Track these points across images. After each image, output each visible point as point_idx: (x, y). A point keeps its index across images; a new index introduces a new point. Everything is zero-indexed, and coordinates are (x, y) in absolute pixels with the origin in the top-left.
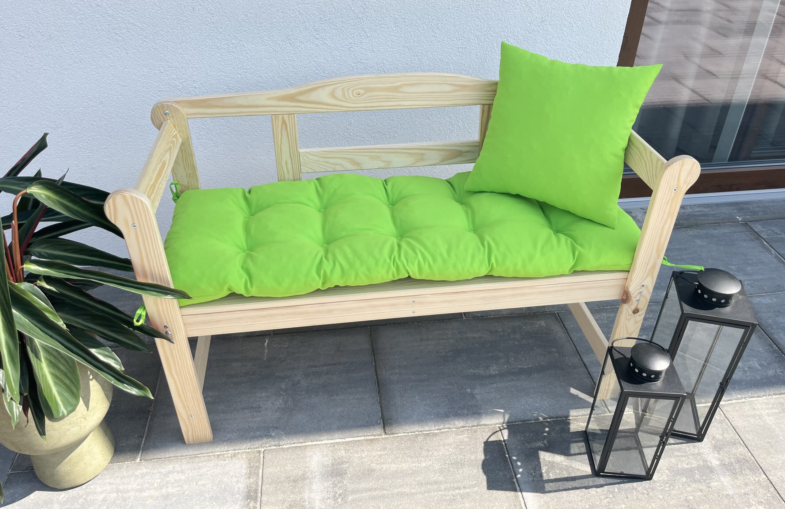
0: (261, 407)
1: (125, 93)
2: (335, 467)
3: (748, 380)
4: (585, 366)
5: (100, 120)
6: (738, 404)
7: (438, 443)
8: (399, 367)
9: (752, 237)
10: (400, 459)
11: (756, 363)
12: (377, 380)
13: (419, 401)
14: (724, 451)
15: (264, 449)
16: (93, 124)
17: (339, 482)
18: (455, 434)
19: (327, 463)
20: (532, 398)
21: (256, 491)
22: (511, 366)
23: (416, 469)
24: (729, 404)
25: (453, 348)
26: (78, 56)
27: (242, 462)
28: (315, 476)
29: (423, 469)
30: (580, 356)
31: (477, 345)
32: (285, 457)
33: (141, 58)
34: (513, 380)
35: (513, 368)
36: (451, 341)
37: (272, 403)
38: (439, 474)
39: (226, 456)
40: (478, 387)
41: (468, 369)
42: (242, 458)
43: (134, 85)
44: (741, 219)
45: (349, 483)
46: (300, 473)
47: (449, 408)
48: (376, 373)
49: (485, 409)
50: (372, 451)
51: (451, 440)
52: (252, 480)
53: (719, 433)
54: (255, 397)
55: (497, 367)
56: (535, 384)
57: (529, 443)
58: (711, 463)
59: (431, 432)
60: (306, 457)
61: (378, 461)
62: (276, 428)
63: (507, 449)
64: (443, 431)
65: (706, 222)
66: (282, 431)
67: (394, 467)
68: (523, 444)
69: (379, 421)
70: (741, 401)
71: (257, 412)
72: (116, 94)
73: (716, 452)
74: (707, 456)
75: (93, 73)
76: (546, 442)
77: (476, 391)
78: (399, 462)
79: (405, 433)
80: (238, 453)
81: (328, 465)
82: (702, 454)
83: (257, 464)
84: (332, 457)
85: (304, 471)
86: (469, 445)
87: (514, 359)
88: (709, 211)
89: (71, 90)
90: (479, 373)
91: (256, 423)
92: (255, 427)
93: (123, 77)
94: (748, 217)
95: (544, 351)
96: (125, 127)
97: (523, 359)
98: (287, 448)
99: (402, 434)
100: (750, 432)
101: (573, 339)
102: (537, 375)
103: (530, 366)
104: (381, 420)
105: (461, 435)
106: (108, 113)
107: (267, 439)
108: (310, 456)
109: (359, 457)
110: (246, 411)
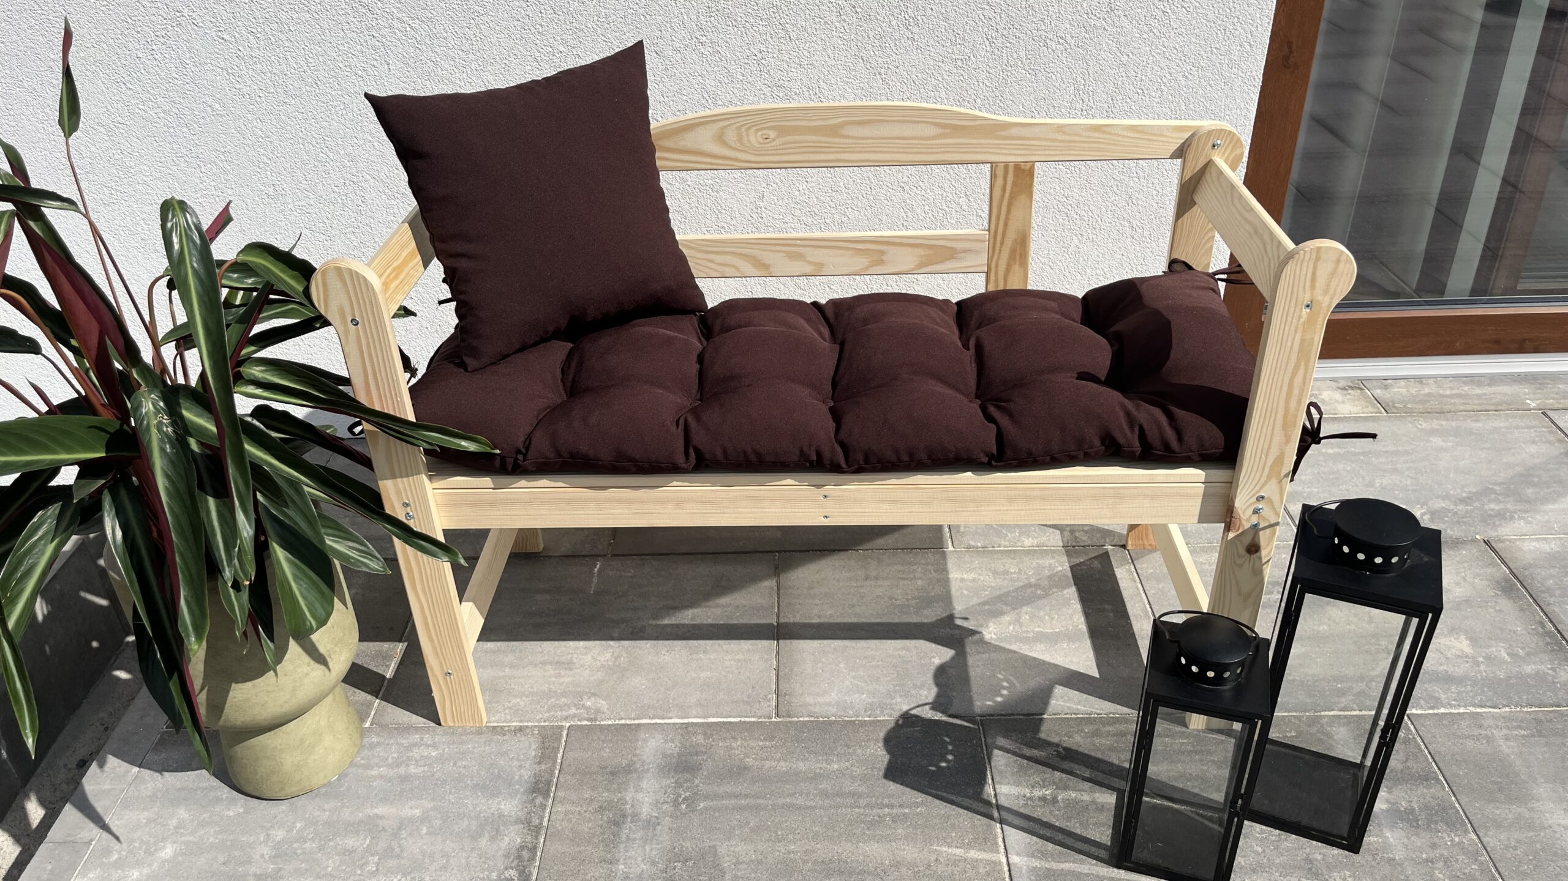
0: (574, 663)
2: (683, 758)
3: (1479, 677)
6: (1450, 716)
7: (867, 736)
8: (819, 617)
10: (794, 756)
11: (1503, 650)
12: (778, 635)
15: (569, 725)
17: (686, 781)
19: (670, 752)
21: (549, 783)
22: (1021, 627)
23: (822, 771)
24: (1429, 714)
25: (920, 594)
27: (532, 739)
28: (648, 770)
29: (833, 773)
31: (966, 592)
32: (603, 737)
35: (1025, 631)
36: (920, 583)
37: (593, 658)
39: (506, 729)
41: (940, 628)
42: (533, 734)
44: (1534, 405)
45: (703, 783)
46: (624, 763)
47: (897, 685)
48: (778, 624)
49: (961, 691)
50: (750, 740)
52: (543, 767)
54: (566, 646)
56: (1061, 659)
57: (1031, 748)
59: (858, 719)
60: (637, 740)
61: (757, 755)
62: (594, 695)
63: (988, 754)
65: (1462, 407)
66: (605, 700)
67: (783, 766)
68: (1019, 748)
69: (770, 697)
70: (1456, 711)
76: (1061, 749)
78: (794, 759)
79: (812, 717)
80: (527, 727)
81: (672, 754)
83: (556, 745)
84: (681, 744)
85: (631, 760)
87: (1030, 616)
88: (1473, 388)
90: (960, 634)
94: (1552, 401)
95: (1089, 608)
97: (1047, 618)
98: (609, 725)
99: (807, 719)
102: (1068, 646)
103: (1057, 630)
104: (775, 696)
107: (577, 709)
108: (645, 741)
109: (727, 747)
110: (548, 667)
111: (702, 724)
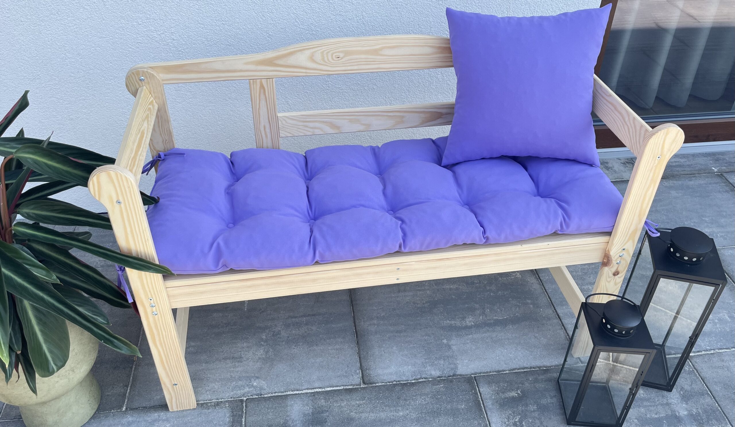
0: (243, 358)
1: (103, 45)
2: (315, 416)
3: (718, 332)
4: (559, 317)
5: (78, 72)
6: (707, 356)
7: (415, 393)
8: (377, 317)
9: (727, 188)
10: (377, 409)
11: (726, 315)
12: (356, 331)
13: (396, 352)
14: (692, 401)
15: (246, 398)
16: (70, 76)
18: (432, 384)
19: (307, 412)
20: (507, 349)
22: (486, 317)
23: (394, 418)
24: (697, 355)
25: (430, 300)
26: (55, 8)
27: (225, 410)
29: (401, 418)
30: (554, 308)
31: (453, 297)
32: (267, 406)
33: (118, 10)
34: (488, 331)
35: (488, 319)
36: (428, 292)
37: (253, 354)
38: (416, 423)
39: (209, 404)
40: (454, 338)
41: (444, 320)
42: (225, 407)
43: (112, 36)
44: (716, 170)
46: (282, 421)
47: (425, 359)
48: (355, 324)
49: (461, 360)
50: (351, 400)
51: (427, 390)
53: (687, 384)
54: (236, 347)
55: (473, 319)
56: (510, 336)
57: (503, 393)
58: (679, 413)
59: (408, 382)
60: (287, 406)
61: (357, 410)
62: (257, 378)
63: (481, 398)
64: (420, 381)
65: (682, 173)
66: (264, 381)
67: (372, 415)
68: (498, 393)
69: (358, 371)
70: (710, 353)
71: (238, 361)
72: (93, 45)
73: (684, 402)
74: (675, 406)
75: (70, 25)
76: (519, 392)
77: (452, 342)
78: (378, 411)
79: (383, 382)
80: (221, 402)
81: (309, 413)
82: (671, 404)
83: (240, 413)
84: (313, 406)
85: (285, 420)
86: (445, 395)
87: (490, 310)
88: (685, 161)
89: (49, 41)
90: (455, 324)
91: (238, 373)
92: (237, 377)
93: (101, 29)
94: (724, 168)
95: (519, 303)
96: (103, 79)
97: (499, 310)
98: (269, 397)
99: (380, 384)
100: (718, 383)
101: (547, 291)
102: (512, 327)
103: (505, 318)
104: (360, 370)
105: (437, 385)
106: (85, 65)
107: (249, 388)
108: (292, 406)
109: (339, 406)
110: (228, 361)
111: (323, 392)
